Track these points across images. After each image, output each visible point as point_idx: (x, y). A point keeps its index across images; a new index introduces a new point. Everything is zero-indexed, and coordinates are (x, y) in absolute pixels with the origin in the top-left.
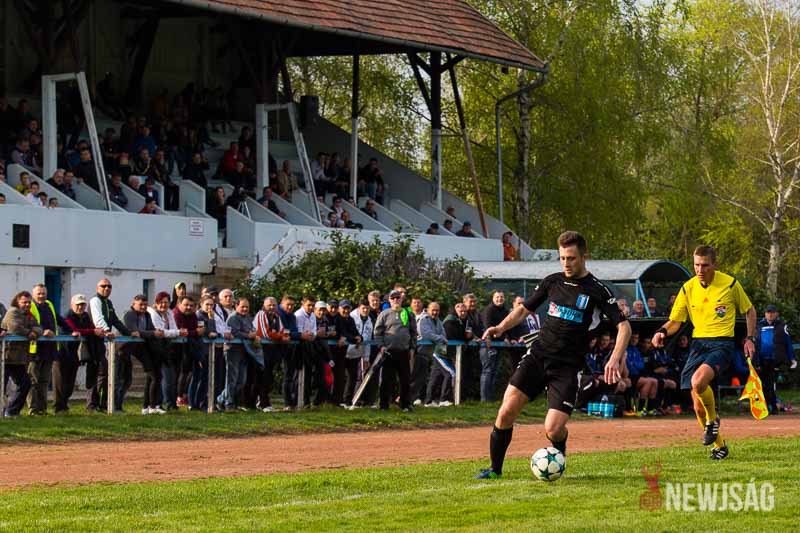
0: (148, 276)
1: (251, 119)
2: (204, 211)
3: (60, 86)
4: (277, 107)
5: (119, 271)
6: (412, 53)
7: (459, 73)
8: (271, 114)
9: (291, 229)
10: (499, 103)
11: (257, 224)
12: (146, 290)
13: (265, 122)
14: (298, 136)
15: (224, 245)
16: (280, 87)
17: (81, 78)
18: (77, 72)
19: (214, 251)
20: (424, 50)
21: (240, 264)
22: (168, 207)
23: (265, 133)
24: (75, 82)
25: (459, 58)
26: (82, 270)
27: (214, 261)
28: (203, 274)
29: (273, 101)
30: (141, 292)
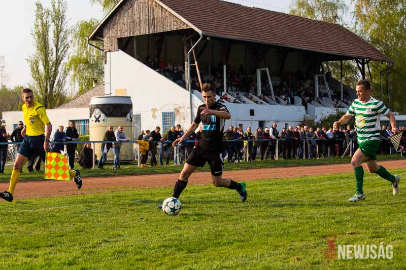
0: (287, 123)
1: (313, 79)
2: (301, 104)
3: (262, 72)
4: (320, 75)
5: (278, 121)
6: (357, 59)
7: (370, 65)
8: (319, 77)
9: (325, 108)
10: (381, 72)
11: (316, 108)
12: (286, 127)
13: (317, 79)
14: (326, 83)
15: (307, 113)
16: (321, 70)
17: (267, 69)
18: (266, 67)
19: (304, 115)
20: (360, 59)
21: (311, 119)
22: (291, 104)
23: (317, 82)
24: (265, 70)
25: (370, 60)
26: (268, 121)
27: (304, 118)
28: (301, 122)
29: (319, 74)
30: (284, 127)
